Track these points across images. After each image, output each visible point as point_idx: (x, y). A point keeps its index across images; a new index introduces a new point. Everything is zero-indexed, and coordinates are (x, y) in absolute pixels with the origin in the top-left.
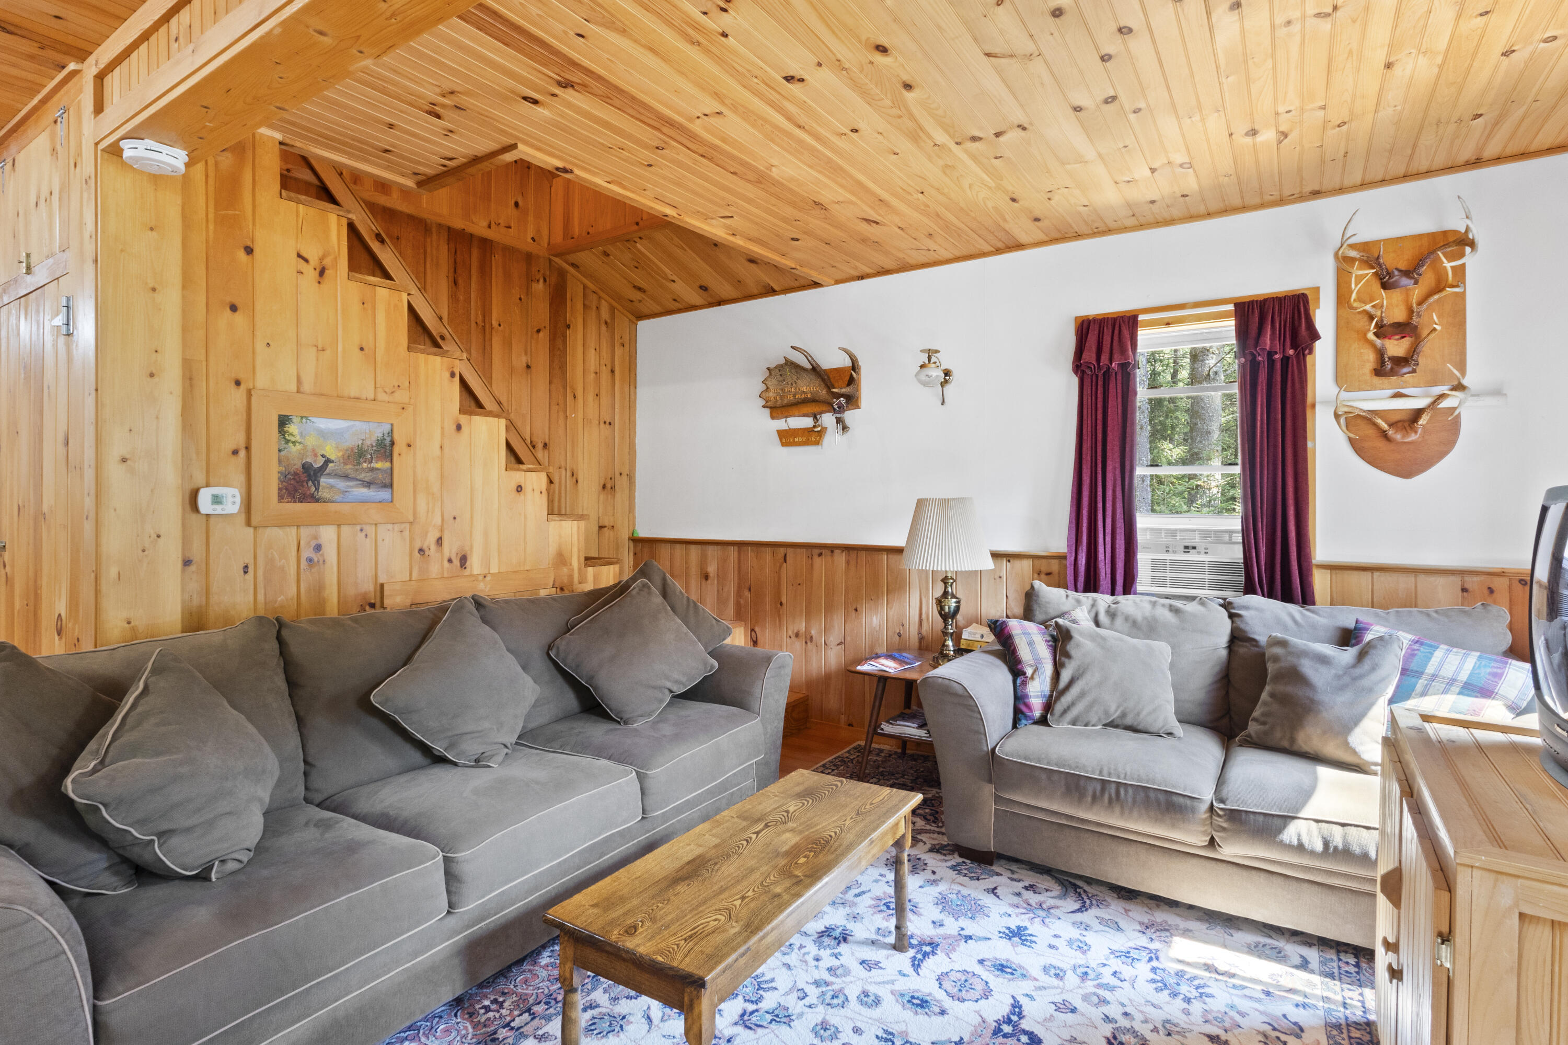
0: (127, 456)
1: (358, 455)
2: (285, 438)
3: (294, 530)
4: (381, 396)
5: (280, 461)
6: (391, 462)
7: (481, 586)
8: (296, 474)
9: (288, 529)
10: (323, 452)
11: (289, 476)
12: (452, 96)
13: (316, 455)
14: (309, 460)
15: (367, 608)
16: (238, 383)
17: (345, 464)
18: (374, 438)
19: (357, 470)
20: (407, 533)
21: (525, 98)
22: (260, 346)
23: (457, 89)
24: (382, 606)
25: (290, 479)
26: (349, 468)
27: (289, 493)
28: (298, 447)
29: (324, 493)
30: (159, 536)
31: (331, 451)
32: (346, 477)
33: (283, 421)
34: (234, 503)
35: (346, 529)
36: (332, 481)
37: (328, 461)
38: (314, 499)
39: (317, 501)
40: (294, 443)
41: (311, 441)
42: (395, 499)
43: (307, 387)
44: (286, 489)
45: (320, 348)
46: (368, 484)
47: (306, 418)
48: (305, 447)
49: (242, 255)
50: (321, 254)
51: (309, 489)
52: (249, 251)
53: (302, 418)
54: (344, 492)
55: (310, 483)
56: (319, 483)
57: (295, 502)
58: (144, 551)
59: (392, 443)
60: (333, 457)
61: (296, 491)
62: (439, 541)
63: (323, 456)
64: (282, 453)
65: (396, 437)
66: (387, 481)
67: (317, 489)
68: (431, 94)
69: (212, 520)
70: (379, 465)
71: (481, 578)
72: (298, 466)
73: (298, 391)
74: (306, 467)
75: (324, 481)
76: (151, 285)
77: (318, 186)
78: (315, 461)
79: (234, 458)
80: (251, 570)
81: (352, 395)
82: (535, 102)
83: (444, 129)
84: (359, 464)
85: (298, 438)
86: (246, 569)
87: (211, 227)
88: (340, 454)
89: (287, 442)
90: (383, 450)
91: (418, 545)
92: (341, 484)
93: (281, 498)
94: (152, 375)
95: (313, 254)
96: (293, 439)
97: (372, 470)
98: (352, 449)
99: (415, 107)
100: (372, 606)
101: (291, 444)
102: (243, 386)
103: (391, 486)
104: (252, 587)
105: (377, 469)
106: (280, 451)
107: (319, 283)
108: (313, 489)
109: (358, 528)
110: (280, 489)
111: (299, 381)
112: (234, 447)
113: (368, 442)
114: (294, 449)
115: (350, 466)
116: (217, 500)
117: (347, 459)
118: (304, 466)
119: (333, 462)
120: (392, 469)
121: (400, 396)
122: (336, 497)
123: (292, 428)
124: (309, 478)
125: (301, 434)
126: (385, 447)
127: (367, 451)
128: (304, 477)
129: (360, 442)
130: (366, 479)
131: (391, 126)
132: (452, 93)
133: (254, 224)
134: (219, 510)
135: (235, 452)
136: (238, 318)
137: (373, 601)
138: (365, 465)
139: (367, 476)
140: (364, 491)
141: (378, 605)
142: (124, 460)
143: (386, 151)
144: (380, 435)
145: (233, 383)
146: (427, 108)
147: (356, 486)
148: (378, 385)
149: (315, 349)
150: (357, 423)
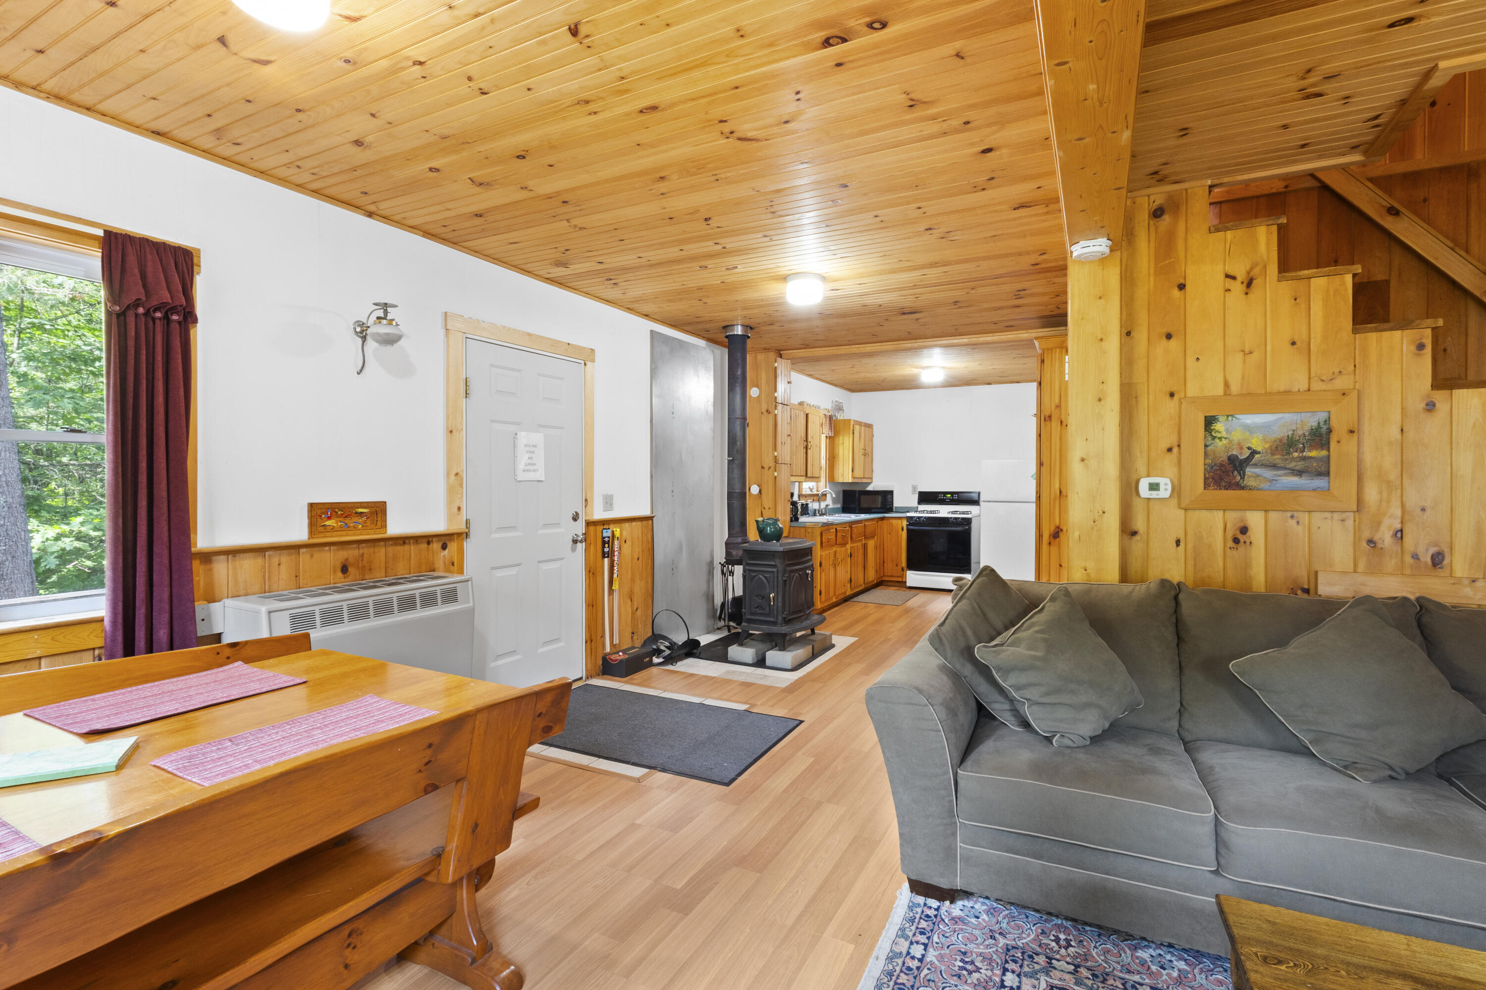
0: (1085, 457)
1: (1288, 445)
2: (1211, 435)
3: (1221, 513)
4: (1317, 386)
5: (1206, 454)
6: (1329, 450)
7: (1468, 591)
8: (1221, 465)
9: (1215, 512)
10: (1249, 445)
11: (1215, 468)
12: (1312, 74)
13: (1241, 448)
14: (1234, 453)
15: (1299, 592)
16: (1172, 395)
17: (1273, 454)
18: (1307, 428)
19: (1286, 460)
20: (1350, 523)
21: (1392, 26)
22: (1191, 360)
23: (1310, 66)
24: (1316, 593)
25: (1217, 470)
26: (1277, 458)
27: (1215, 481)
28: (1224, 441)
29: (1249, 482)
30: (1104, 512)
31: (1257, 443)
32: (1274, 466)
33: (1209, 422)
34: (1166, 490)
35: (1273, 515)
36: (1258, 471)
37: (1254, 453)
38: (1239, 487)
39: (1243, 488)
40: (1220, 439)
41: (1237, 436)
42: (1331, 488)
43: (1235, 388)
44: (1213, 478)
45: (1247, 351)
46: (1300, 473)
47: (1232, 416)
48: (1231, 441)
49: (1176, 292)
50: (1248, 268)
51: (1234, 477)
52: (1182, 287)
53: (1228, 416)
54: (1271, 481)
55: (1236, 473)
56: (1244, 473)
57: (1220, 489)
58: (1094, 522)
59: (1330, 431)
60: (1259, 449)
61: (1221, 479)
62: (1399, 535)
63: (1249, 448)
64: (1209, 448)
65: (1334, 423)
66: (1323, 469)
67: (1243, 478)
68: (1293, 83)
69: (1151, 503)
70: (1314, 454)
71: (1466, 582)
72: (1224, 457)
73: (1225, 394)
74: (1232, 459)
75: (1249, 471)
76: (1099, 338)
77: (1319, 187)
78: (1241, 454)
79: (1168, 455)
80: (1182, 544)
81: (1282, 389)
82: (1409, 20)
83: (1338, 100)
84: (1289, 453)
85: (1224, 434)
86: (1178, 543)
87: (1152, 279)
88: (1267, 446)
89: (1214, 438)
90: (1317, 439)
91: (1367, 535)
92: (1268, 473)
93: (1206, 486)
94: (1100, 400)
95: (1240, 271)
96: (1219, 435)
97: (1304, 459)
98: (1281, 440)
99: (1289, 102)
100: (1307, 591)
101: (1217, 440)
102: (1176, 397)
103: (1327, 474)
104: (1183, 557)
105: (1311, 458)
106: (1206, 446)
107: (1247, 294)
108: (1238, 478)
109: (1289, 514)
110: (1206, 479)
111: (1227, 385)
112: (1168, 446)
113: (1300, 432)
114: (1219, 444)
115: (1279, 456)
116: (1154, 487)
117: (1274, 450)
118: (1229, 458)
119: (1259, 453)
120: (1329, 457)
121: (1341, 383)
122: (1262, 485)
123: (1219, 426)
124: (1235, 468)
125: (1227, 431)
126: (1321, 435)
127: (1298, 440)
128: (1230, 468)
129: (1290, 433)
130: (1297, 468)
131: (1285, 127)
132: (1309, 71)
133: (1186, 265)
134: (1154, 494)
135: (1170, 450)
136: (1173, 343)
137: (1306, 587)
138: (1296, 454)
139: (1300, 465)
140: (1294, 480)
141: (1312, 591)
142: (1083, 460)
143: (1303, 146)
144: (1315, 424)
145: (1168, 395)
146: (1300, 96)
147: (1286, 475)
148: (1312, 375)
149: (1242, 354)
150: (1287, 416)
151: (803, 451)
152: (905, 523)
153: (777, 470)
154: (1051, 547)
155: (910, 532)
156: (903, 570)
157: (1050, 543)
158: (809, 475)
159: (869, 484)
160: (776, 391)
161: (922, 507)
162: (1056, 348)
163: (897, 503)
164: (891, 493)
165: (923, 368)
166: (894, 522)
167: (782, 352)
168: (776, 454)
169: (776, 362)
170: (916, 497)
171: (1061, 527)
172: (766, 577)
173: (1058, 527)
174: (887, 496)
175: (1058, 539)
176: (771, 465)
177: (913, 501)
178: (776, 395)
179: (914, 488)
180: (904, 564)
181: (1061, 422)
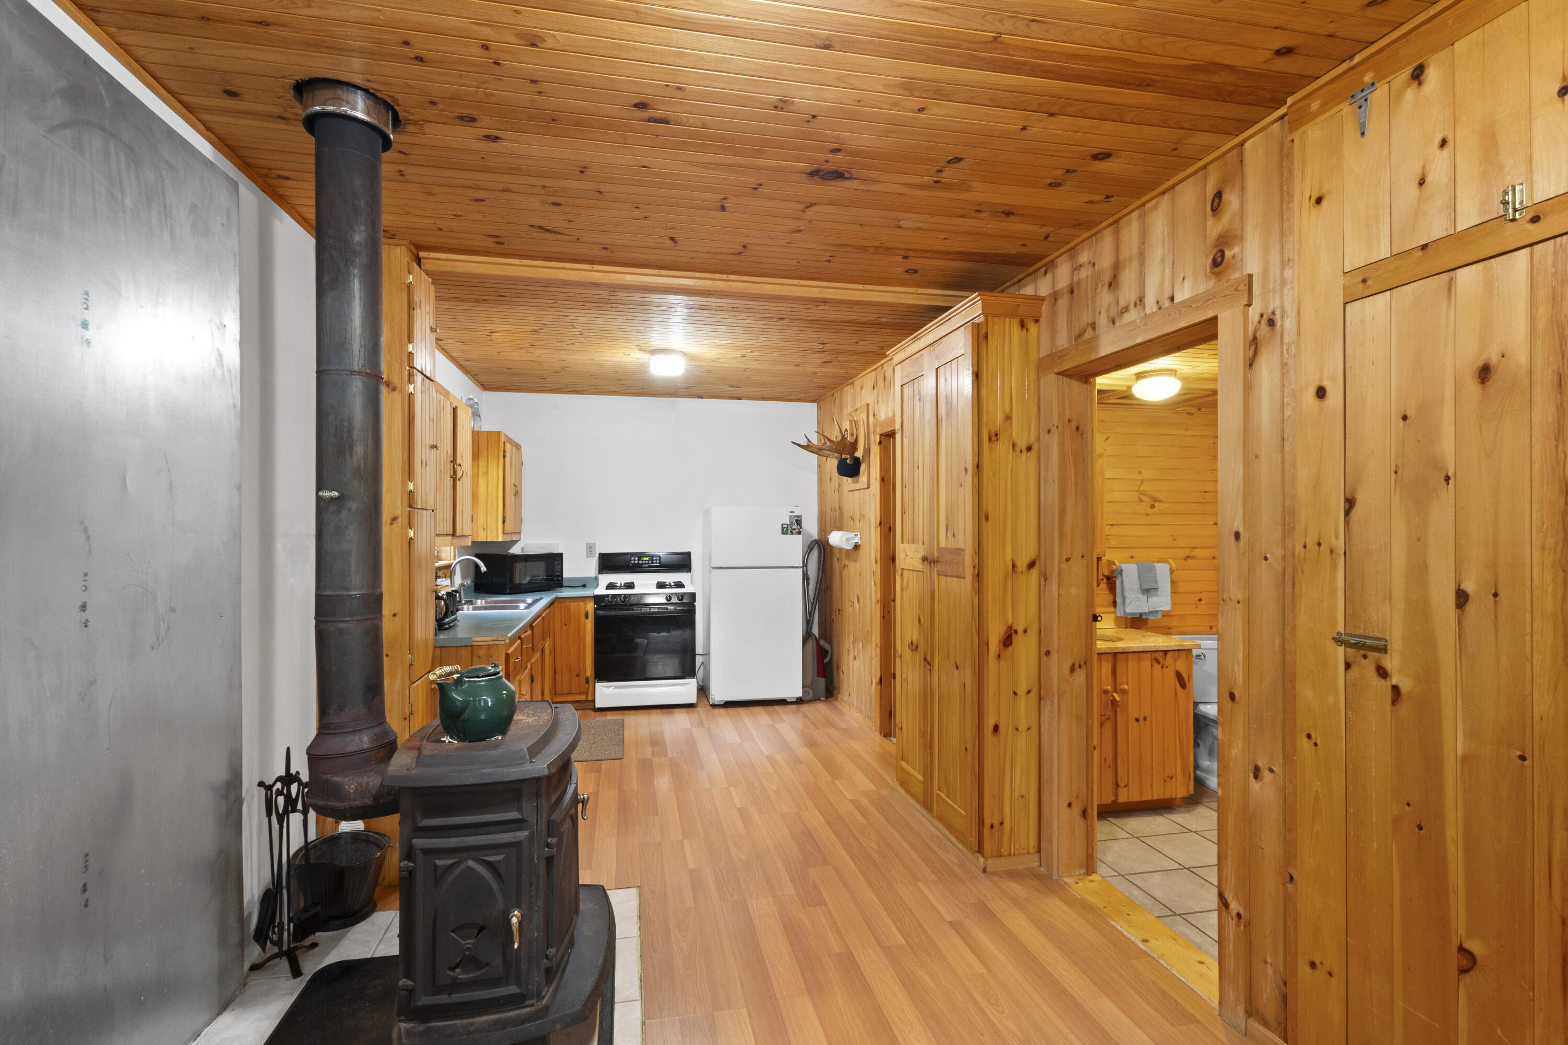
151: (449, 482)
152: (590, 606)
153: (415, 522)
154: (1002, 663)
155: (598, 621)
156: (587, 681)
157: (999, 656)
158: (458, 533)
159: (514, 543)
160: (410, 340)
161: (606, 579)
162: (1005, 316)
163: (569, 571)
164: (559, 556)
165: (653, 352)
166: (573, 605)
167: (422, 254)
168: (411, 487)
169: (409, 272)
170: (594, 563)
171: (1014, 627)
172: (490, 866)
173: (1010, 628)
174: (553, 561)
175: (1010, 648)
176: (398, 512)
177: (590, 568)
178: (410, 348)
179: (590, 548)
180: (589, 671)
181: (1014, 446)
